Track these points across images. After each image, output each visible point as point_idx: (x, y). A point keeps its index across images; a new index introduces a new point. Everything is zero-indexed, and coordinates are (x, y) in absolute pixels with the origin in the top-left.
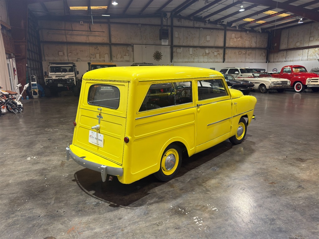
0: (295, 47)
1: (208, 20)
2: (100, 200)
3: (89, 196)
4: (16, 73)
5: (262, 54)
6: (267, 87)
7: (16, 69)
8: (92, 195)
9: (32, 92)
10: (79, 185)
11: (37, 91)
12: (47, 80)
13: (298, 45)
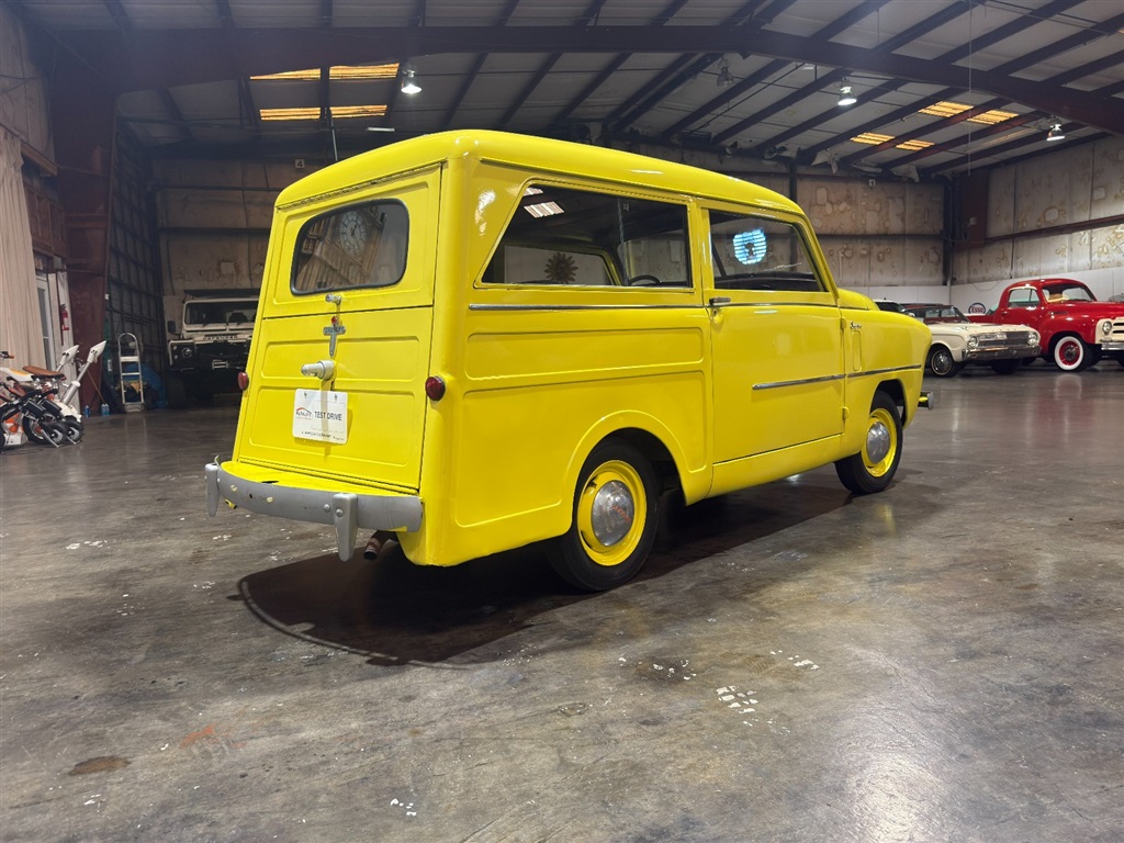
0: (1043, 227)
1: (732, 146)
2: (333, 647)
3: (289, 638)
4: (68, 321)
5: (927, 254)
6: (957, 355)
7: (68, 309)
8: (302, 635)
9: (123, 391)
10: (251, 609)
11: (138, 386)
12: (175, 348)
13: (1053, 217)
